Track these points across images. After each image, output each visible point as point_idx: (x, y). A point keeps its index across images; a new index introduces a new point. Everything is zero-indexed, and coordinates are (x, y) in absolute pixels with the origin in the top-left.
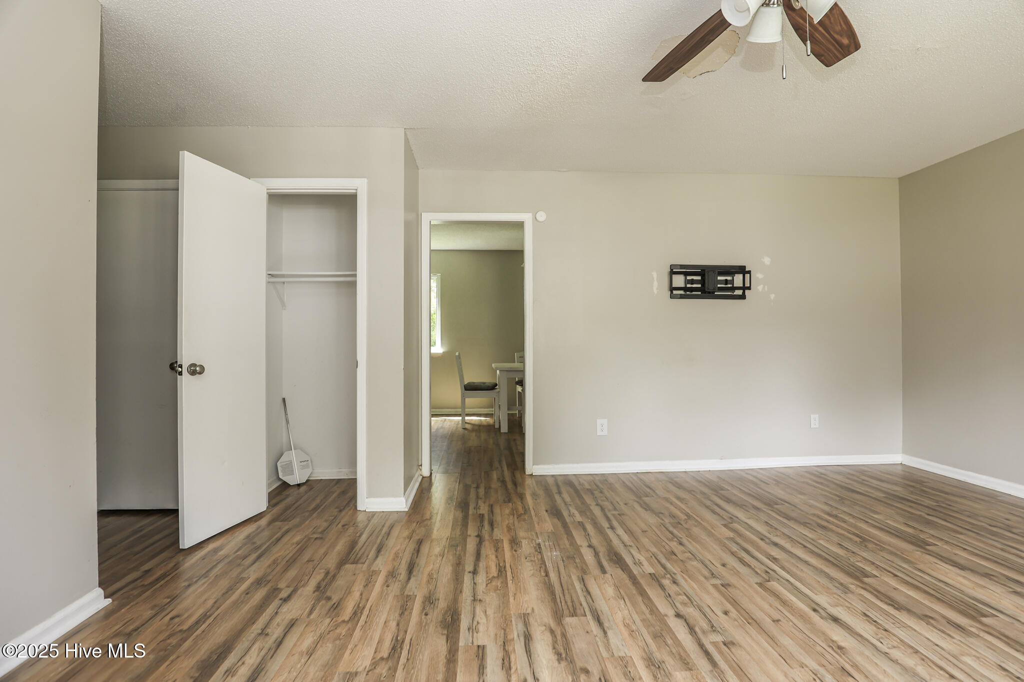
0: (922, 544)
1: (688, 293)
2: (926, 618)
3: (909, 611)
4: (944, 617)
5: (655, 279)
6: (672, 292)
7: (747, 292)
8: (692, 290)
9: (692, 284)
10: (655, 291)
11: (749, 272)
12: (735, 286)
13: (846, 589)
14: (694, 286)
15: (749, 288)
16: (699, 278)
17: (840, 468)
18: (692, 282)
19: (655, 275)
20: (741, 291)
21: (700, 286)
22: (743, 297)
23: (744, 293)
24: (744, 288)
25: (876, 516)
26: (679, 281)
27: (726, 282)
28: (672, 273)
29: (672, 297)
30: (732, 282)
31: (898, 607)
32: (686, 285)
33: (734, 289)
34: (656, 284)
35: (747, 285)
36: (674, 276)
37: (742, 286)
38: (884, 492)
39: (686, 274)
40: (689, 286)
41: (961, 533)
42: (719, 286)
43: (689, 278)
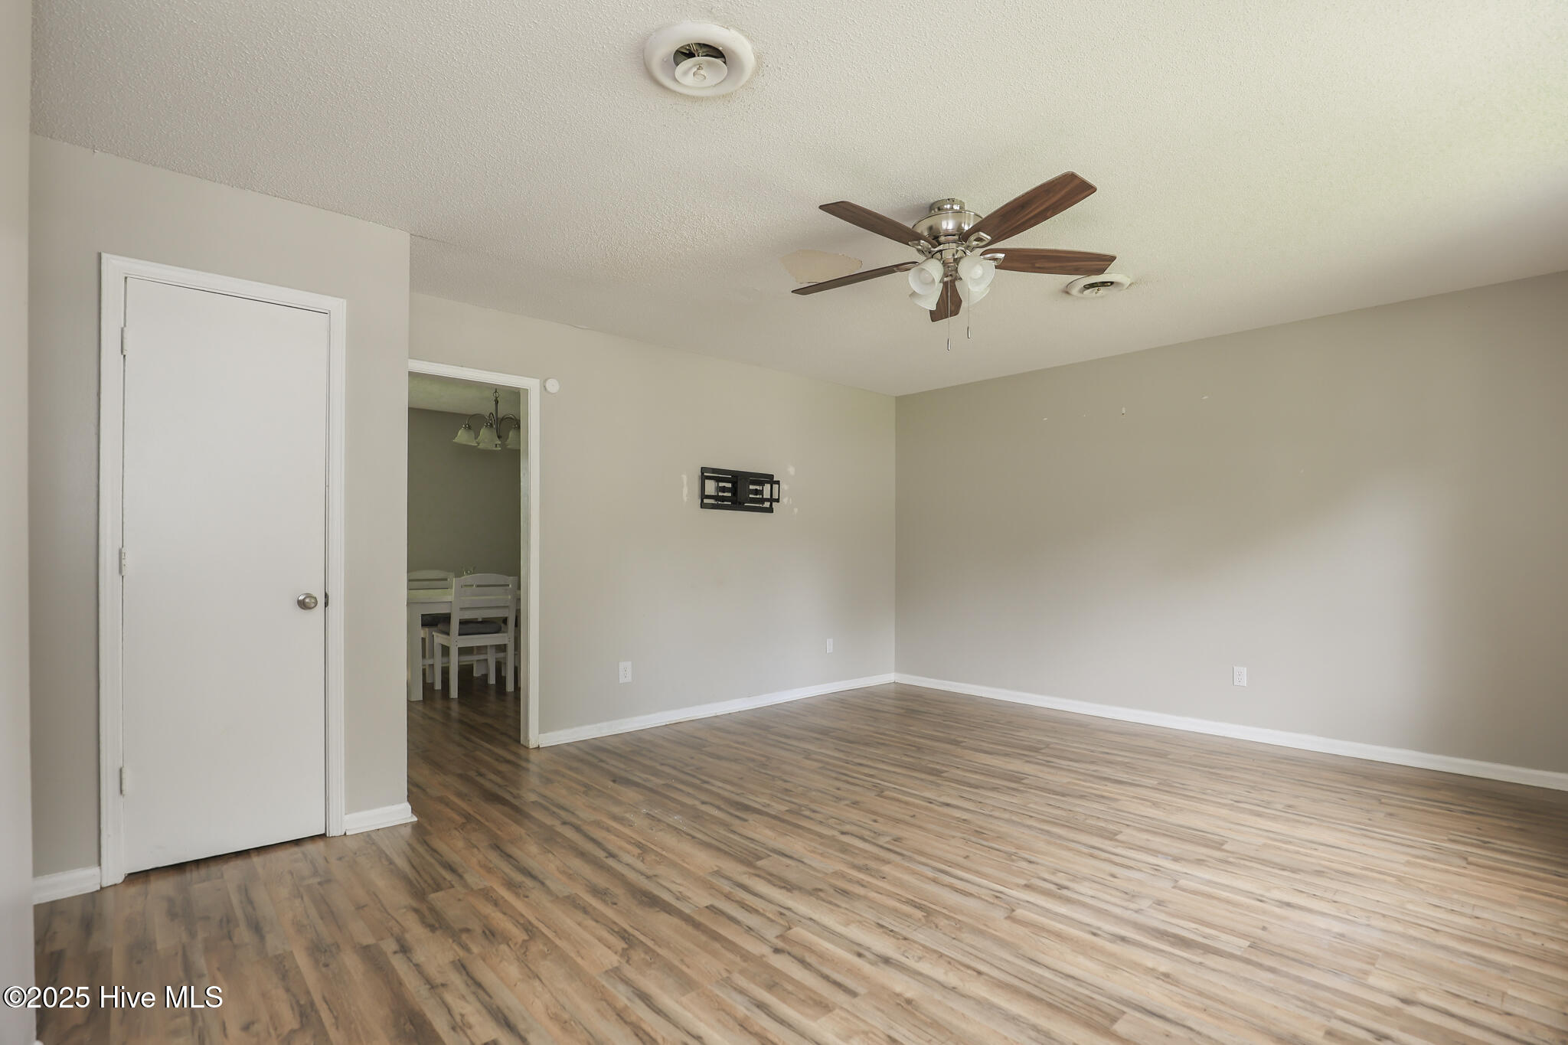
0: (957, 743)
1: (717, 503)
2: (994, 789)
3: (983, 788)
4: (1004, 786)
5: (685, 483)
6: (702, 501)
7: (774, 504)
8: (723, 499)
9: (724, 492)
10: (685, 499)
11: (778, 482)
12: (765, 497)
13: (938, 785)
14: (726, 494)
15: (778, 500)
16: (729, 485)
17: (850, 692)
18: (724, 489)
19: (685, 478)
20: (769, 503)
21: (729, 495)
22: (770, 510)
23: (771, 505)
24: (772, 500)
25: (911, 728)
26: (711, 487)
27: (756, 492)
28: (703, 479)
29: (703, 506)
30: (761, 492)
31: (977, 787)
32: (718, 494)
33: (763, 501)
34: (685, 490)
35: (775, 496)
36: (706, 481)
37: (769, 497)
38: (903, 708)
39: (718, 480)
40: (720, 494)
41: (973, 730)
42: (751, 496)
43: (721, 484)
